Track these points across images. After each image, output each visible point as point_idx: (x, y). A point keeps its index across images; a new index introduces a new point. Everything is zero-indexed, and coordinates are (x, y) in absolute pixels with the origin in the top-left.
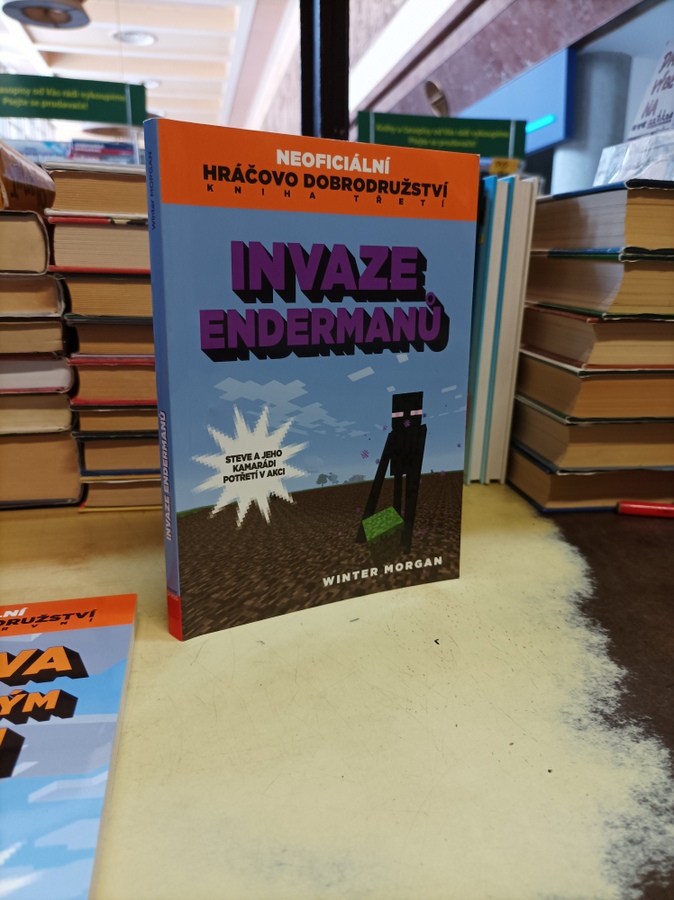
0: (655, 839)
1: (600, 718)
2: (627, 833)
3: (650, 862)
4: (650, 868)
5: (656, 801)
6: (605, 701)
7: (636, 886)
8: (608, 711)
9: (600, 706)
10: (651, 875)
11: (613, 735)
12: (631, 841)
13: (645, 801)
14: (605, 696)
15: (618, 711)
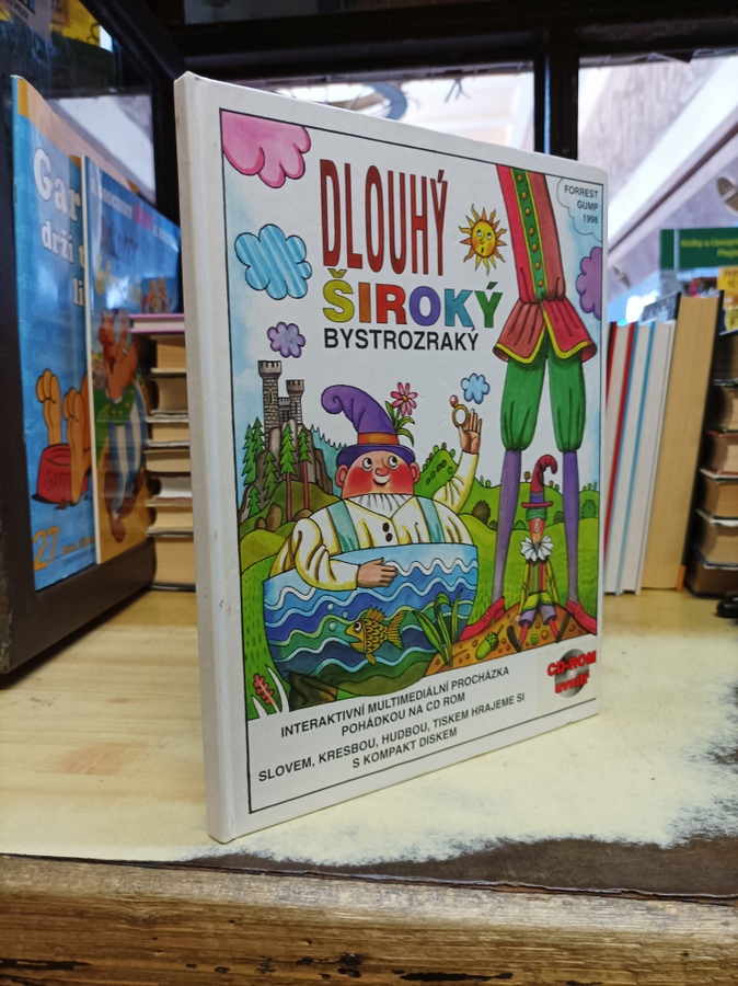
0: (715, 821)
1: (713, 757)
2: (695, 815)
3: (704, 829)
4: (702, 832)
5: (730, 804)
6: (723, 749)
7: (685, 838)
8: (721, 754)
9: (717, 751)
10: (701, 835)
11: (718, 768)
12: (696, 819)
13: (721, 802)
14: (725, 745)
15: (732, 755)
